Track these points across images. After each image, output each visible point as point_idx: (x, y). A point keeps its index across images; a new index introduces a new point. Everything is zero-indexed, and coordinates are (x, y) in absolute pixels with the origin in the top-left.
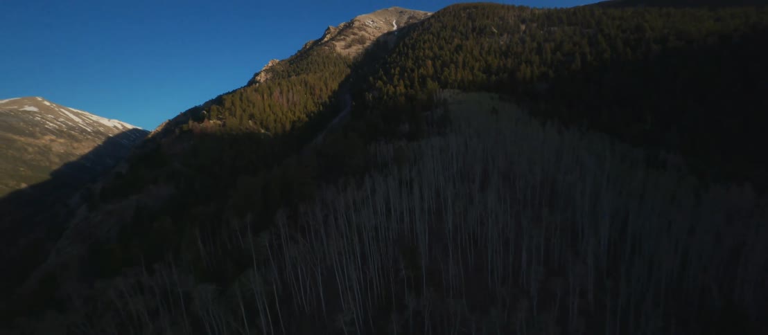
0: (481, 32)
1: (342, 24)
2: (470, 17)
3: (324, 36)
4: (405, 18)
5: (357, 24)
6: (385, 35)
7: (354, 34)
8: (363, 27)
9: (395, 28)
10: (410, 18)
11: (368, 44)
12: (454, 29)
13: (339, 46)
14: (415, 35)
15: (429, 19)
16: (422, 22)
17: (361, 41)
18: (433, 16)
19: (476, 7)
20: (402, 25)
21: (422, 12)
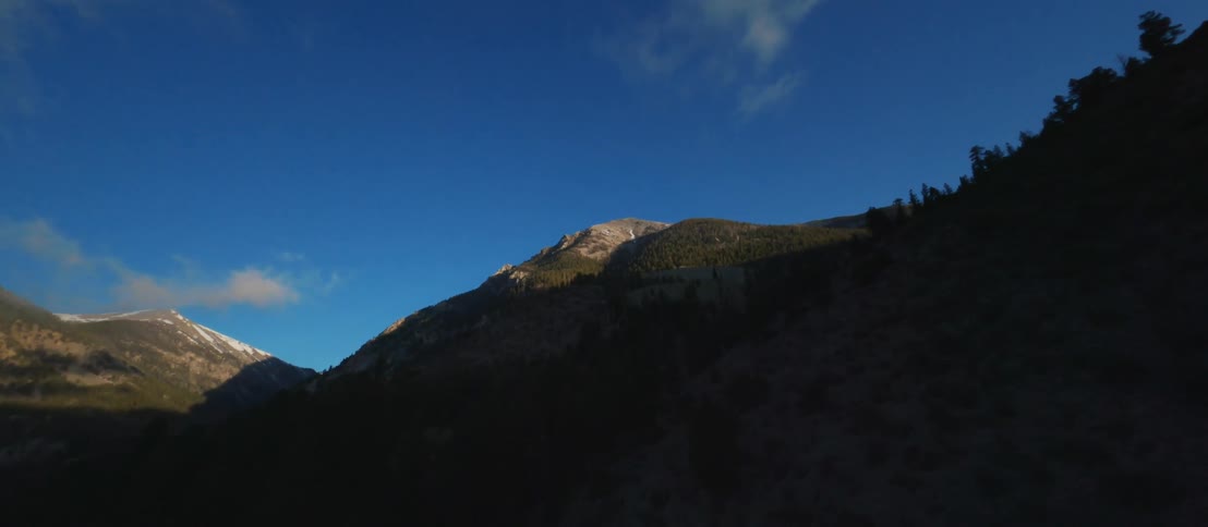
0: (708, 241)
1: (577, 233)
2: (701, 231)
3: (561, 243)
4: (642, 229)
5: (593, 233)
6: (624, 243)
7: (594, 242)
8: (600, 236)
9: (633, 237)
10: (648, 228)
11: (610, 251)
12: (688, 238)
13: (584, 251)
14: (657, 242)
15: (667, 230)
16: (662, 233)
17: (604, 248)
18: (671, 228)
19: (706, 222)
20: (640, 235)
21: (659, 223)
